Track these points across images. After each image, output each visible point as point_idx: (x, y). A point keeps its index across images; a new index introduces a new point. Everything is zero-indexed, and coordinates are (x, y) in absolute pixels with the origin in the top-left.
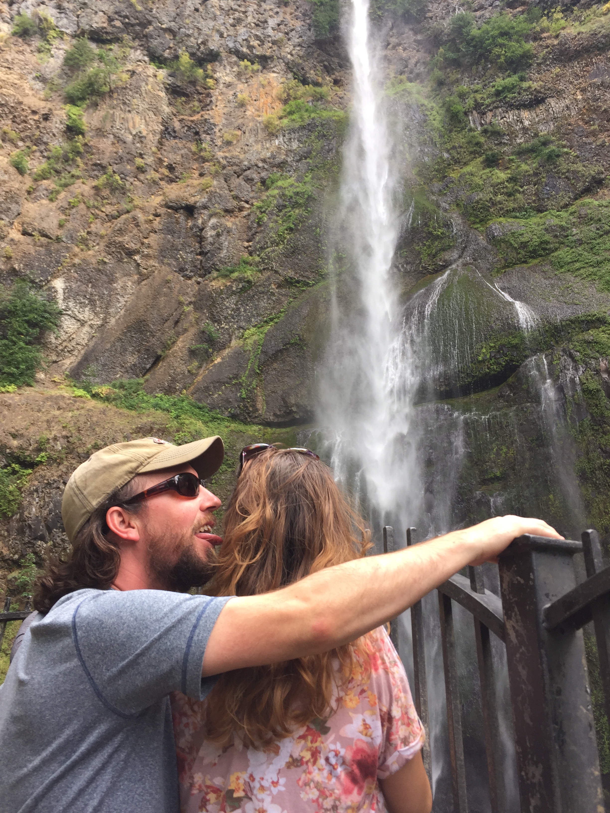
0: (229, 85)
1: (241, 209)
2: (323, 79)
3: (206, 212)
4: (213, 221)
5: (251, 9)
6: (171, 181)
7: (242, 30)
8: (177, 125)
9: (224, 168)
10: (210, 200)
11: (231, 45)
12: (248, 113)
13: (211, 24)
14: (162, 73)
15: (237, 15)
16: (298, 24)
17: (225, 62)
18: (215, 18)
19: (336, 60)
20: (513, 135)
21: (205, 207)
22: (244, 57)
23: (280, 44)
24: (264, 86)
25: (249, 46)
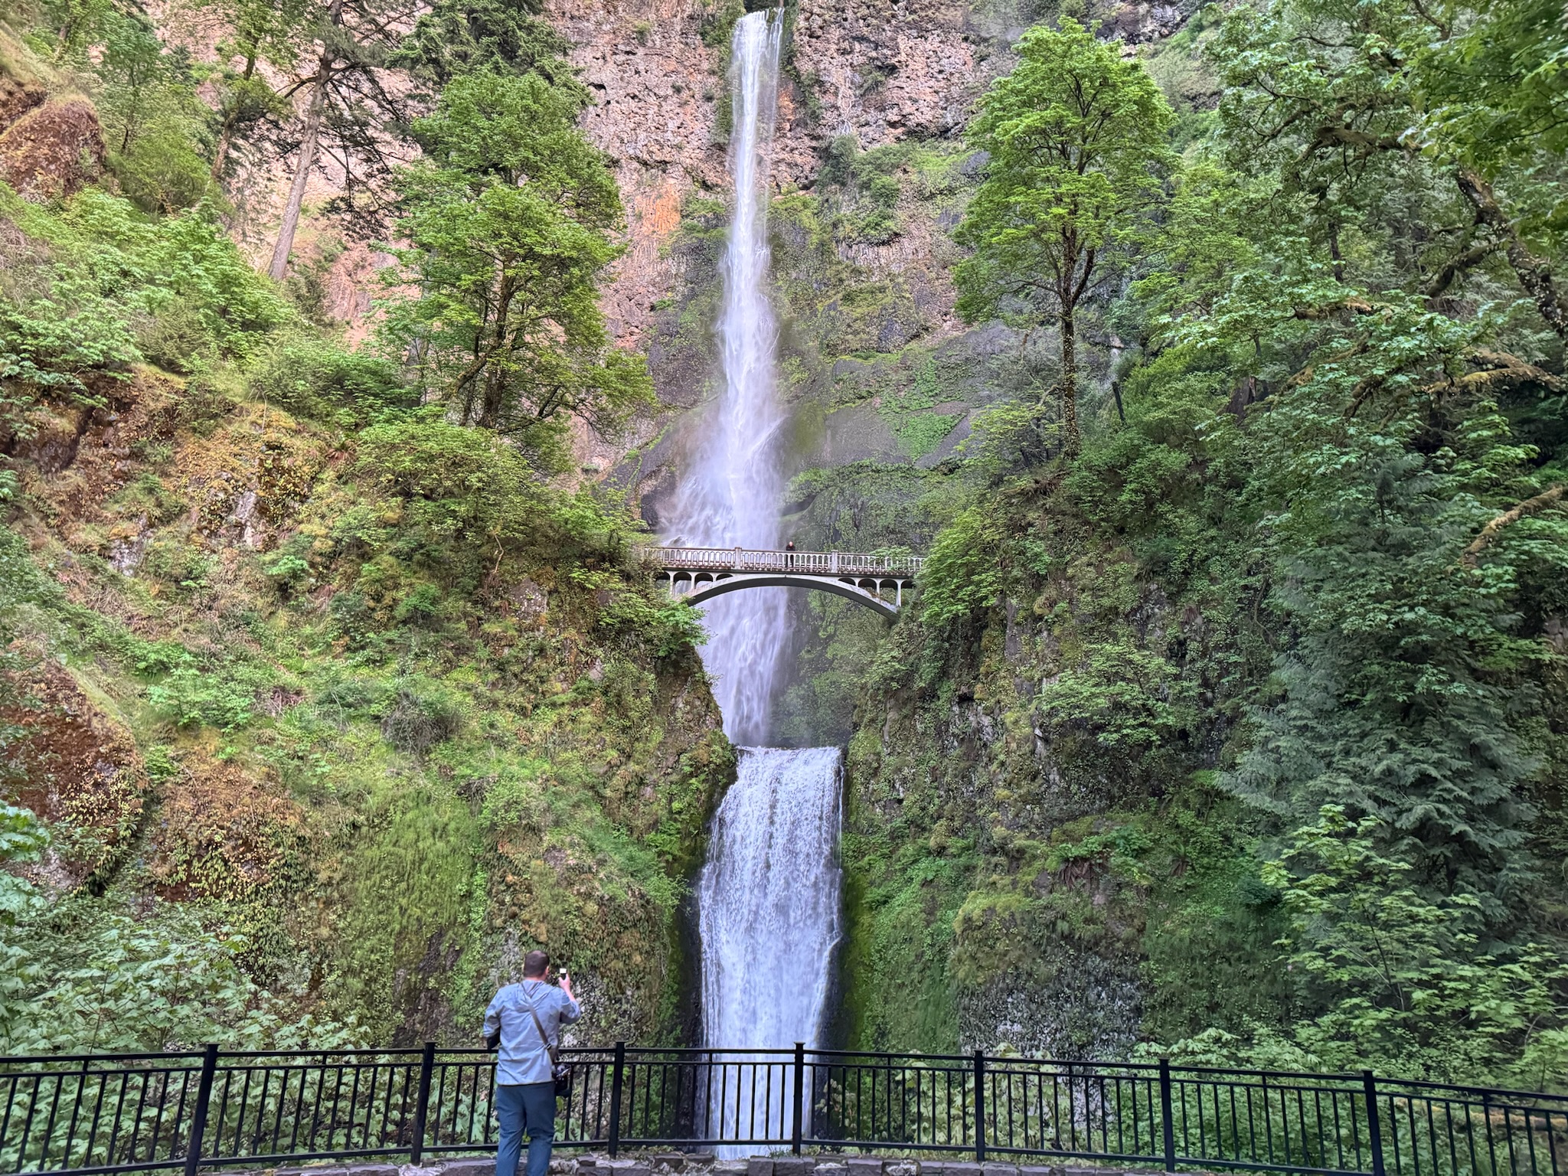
1: (631, 334)
2: (723, 180)
5: (651, 112)
7: (642, 136)
11: (631, 152)
12: (644, 229)
13: (612, 129)
15: (636, 120)
16: (698, 126)
17: (625, 170)
18: (616, 123)
20: (871, 271)
22: (645, 164)
23: (679, 148)
24: (660, 196)
25: (650, 153)
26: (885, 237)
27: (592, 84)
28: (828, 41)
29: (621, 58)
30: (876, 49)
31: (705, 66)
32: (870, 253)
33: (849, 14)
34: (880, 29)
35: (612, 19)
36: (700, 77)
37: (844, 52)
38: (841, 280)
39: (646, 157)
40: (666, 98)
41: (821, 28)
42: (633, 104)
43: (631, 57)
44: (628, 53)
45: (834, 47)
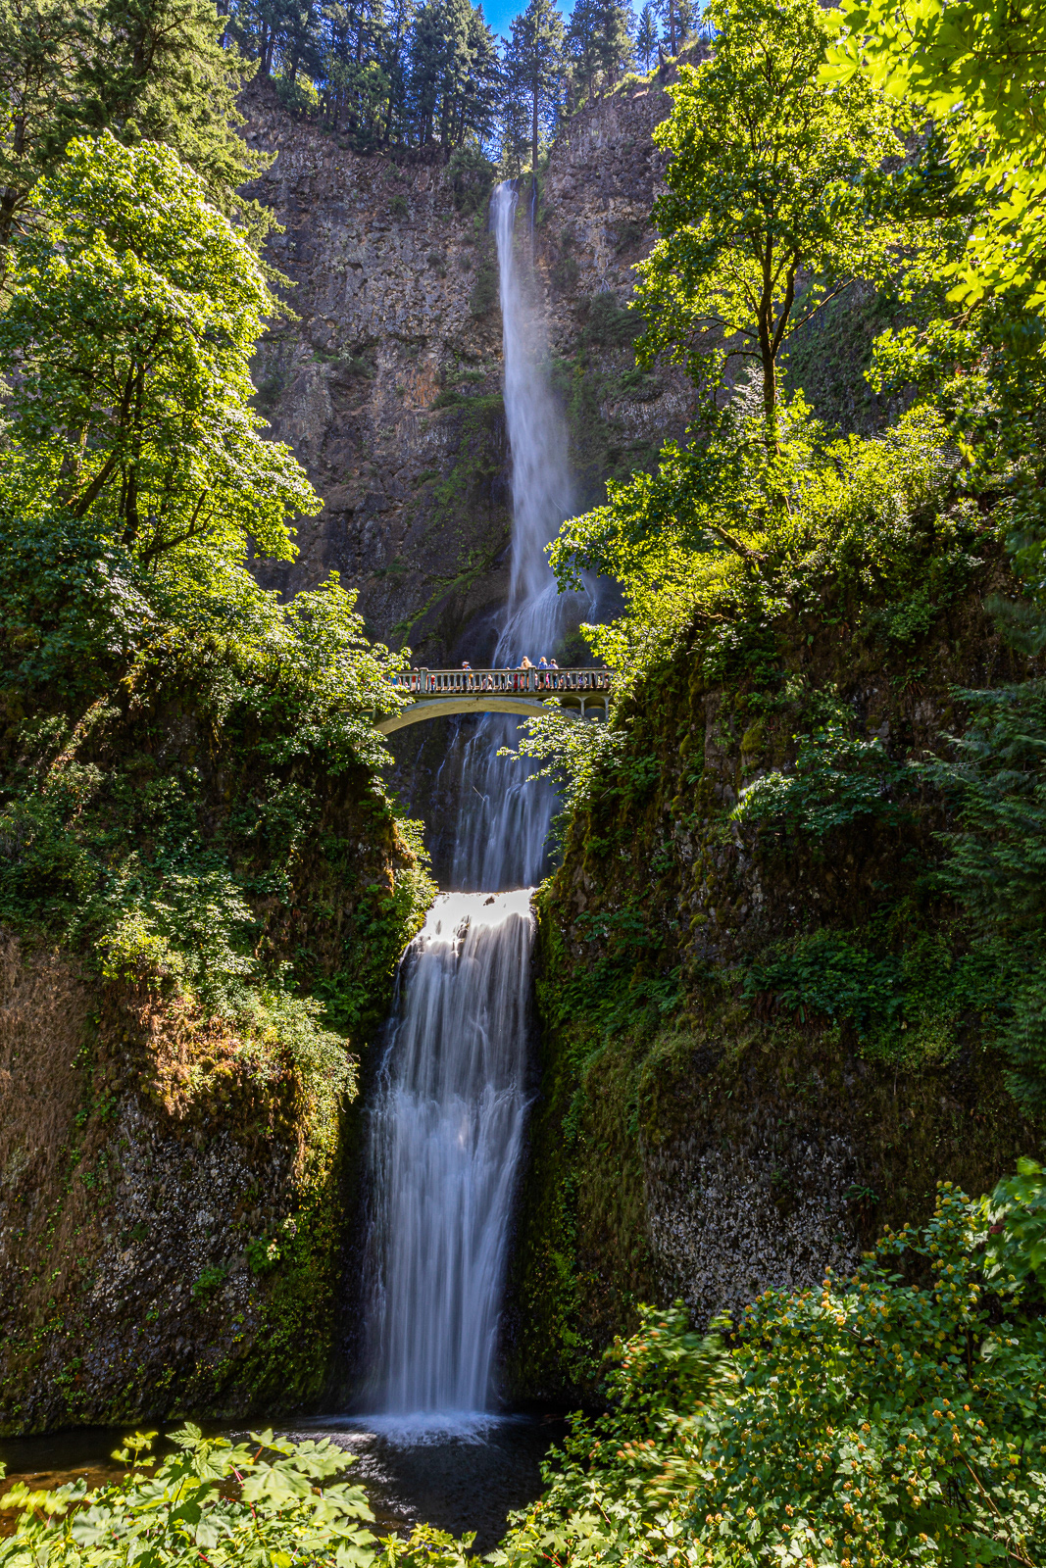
0: (388, 374)
1: (395, 508)
2: (484, 351)
3: (364, 515)
4: (369, 524)
6: (334, 481)
7: (398, 308)
8: (339, 421)
9: (380, 467)
10: (367, 502)
11: (390, 328)
12: (405, 404)
13: (370, 307)
14: (324, 367)
16: (455, 298)
17: (385, 347)
18: (373, 301)
19: (496, 330)
20: (633, 428)
21: (362, 510)
22: (404, 339)
23: (438, 321)
24: (421, 371)
25: (408, 328)
26: (647, 392)
27: (349, 263)
28: (582, 200)
29: (378, 235)
30: (630, 204)
31: (461, 236)
32: (632, 411)
33: (601, 171)
34: (633, 182)
35: (365, 196)
36: (455, 249)
37: (599, 210)
38: (605, 439)
39: (404, 332)
40: (422, 272)
41: (575, 188)
42: (390, 281)
43: (386, 233)
44: (382, 230)
45: (588, 206)
